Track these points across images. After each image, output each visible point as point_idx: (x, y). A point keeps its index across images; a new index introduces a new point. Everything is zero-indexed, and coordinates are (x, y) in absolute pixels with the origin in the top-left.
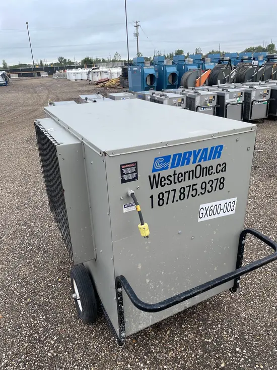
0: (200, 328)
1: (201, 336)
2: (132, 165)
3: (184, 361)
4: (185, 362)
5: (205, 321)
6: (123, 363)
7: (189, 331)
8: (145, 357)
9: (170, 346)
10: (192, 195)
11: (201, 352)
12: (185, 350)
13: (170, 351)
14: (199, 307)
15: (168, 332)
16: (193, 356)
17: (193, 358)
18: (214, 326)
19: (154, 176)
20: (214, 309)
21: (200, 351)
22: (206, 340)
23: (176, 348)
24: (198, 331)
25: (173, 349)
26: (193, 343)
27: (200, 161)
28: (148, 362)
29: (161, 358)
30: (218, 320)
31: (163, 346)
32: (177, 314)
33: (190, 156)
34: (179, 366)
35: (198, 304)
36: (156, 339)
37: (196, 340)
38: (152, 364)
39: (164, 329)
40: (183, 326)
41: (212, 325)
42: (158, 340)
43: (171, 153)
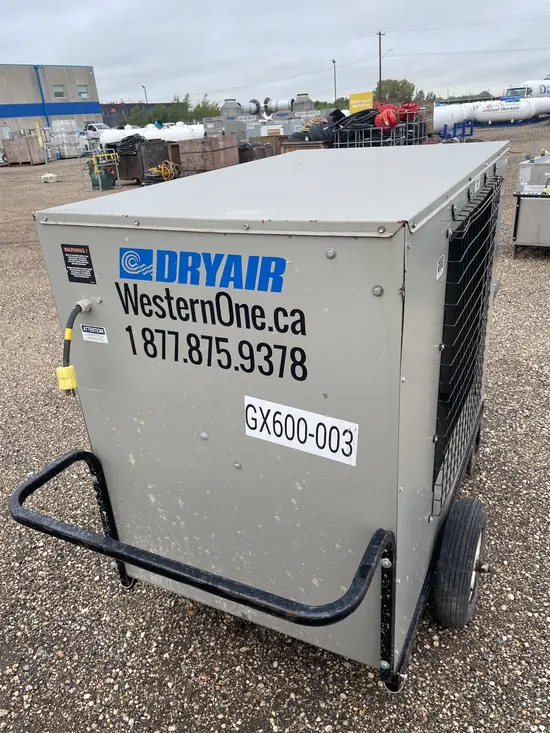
0: (292, 696)
1: (276, 708)
2: (80, 251)
3: (201, 708)
4: (200, 711)
5: (320, 694)
6: (144, 623)
7: (272, 680)
8: (172, 645)
9: (217, 669)
10: (219, 362)
11: (238, 726)
12: (224, 696)
13: (207, 674)
14: (347, 665)
15: (244, 649)
16: (220, 716)
17: (217, 719)
18: (319, 719)
19: (126, 285)
20: (364, 695)
21: (239, 723)
22: (272, 720)
23: (219, 679)
24: (282, 697)
25: (213, 677)
26: (249, 702)
27: (224, 283)
28: (166, 655)
29: (184, 669)
30: (343, 717)
31: (211, 658)
32: (294, 639)
33: (196, 263)
34: (186, 705)
35: (350, 661)
36: (217, 640)
37: (258, 703)
38: (166, 662)
39: (246, 638)
40: (275, 664)
41: (320, 711)
42: (216, 644)
43: (155, 245)
